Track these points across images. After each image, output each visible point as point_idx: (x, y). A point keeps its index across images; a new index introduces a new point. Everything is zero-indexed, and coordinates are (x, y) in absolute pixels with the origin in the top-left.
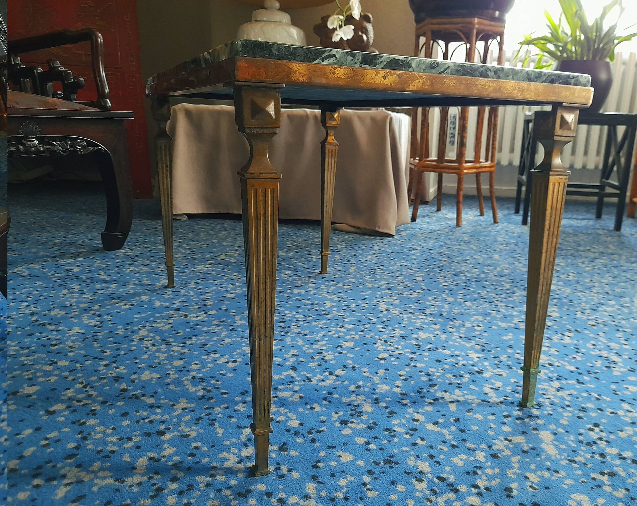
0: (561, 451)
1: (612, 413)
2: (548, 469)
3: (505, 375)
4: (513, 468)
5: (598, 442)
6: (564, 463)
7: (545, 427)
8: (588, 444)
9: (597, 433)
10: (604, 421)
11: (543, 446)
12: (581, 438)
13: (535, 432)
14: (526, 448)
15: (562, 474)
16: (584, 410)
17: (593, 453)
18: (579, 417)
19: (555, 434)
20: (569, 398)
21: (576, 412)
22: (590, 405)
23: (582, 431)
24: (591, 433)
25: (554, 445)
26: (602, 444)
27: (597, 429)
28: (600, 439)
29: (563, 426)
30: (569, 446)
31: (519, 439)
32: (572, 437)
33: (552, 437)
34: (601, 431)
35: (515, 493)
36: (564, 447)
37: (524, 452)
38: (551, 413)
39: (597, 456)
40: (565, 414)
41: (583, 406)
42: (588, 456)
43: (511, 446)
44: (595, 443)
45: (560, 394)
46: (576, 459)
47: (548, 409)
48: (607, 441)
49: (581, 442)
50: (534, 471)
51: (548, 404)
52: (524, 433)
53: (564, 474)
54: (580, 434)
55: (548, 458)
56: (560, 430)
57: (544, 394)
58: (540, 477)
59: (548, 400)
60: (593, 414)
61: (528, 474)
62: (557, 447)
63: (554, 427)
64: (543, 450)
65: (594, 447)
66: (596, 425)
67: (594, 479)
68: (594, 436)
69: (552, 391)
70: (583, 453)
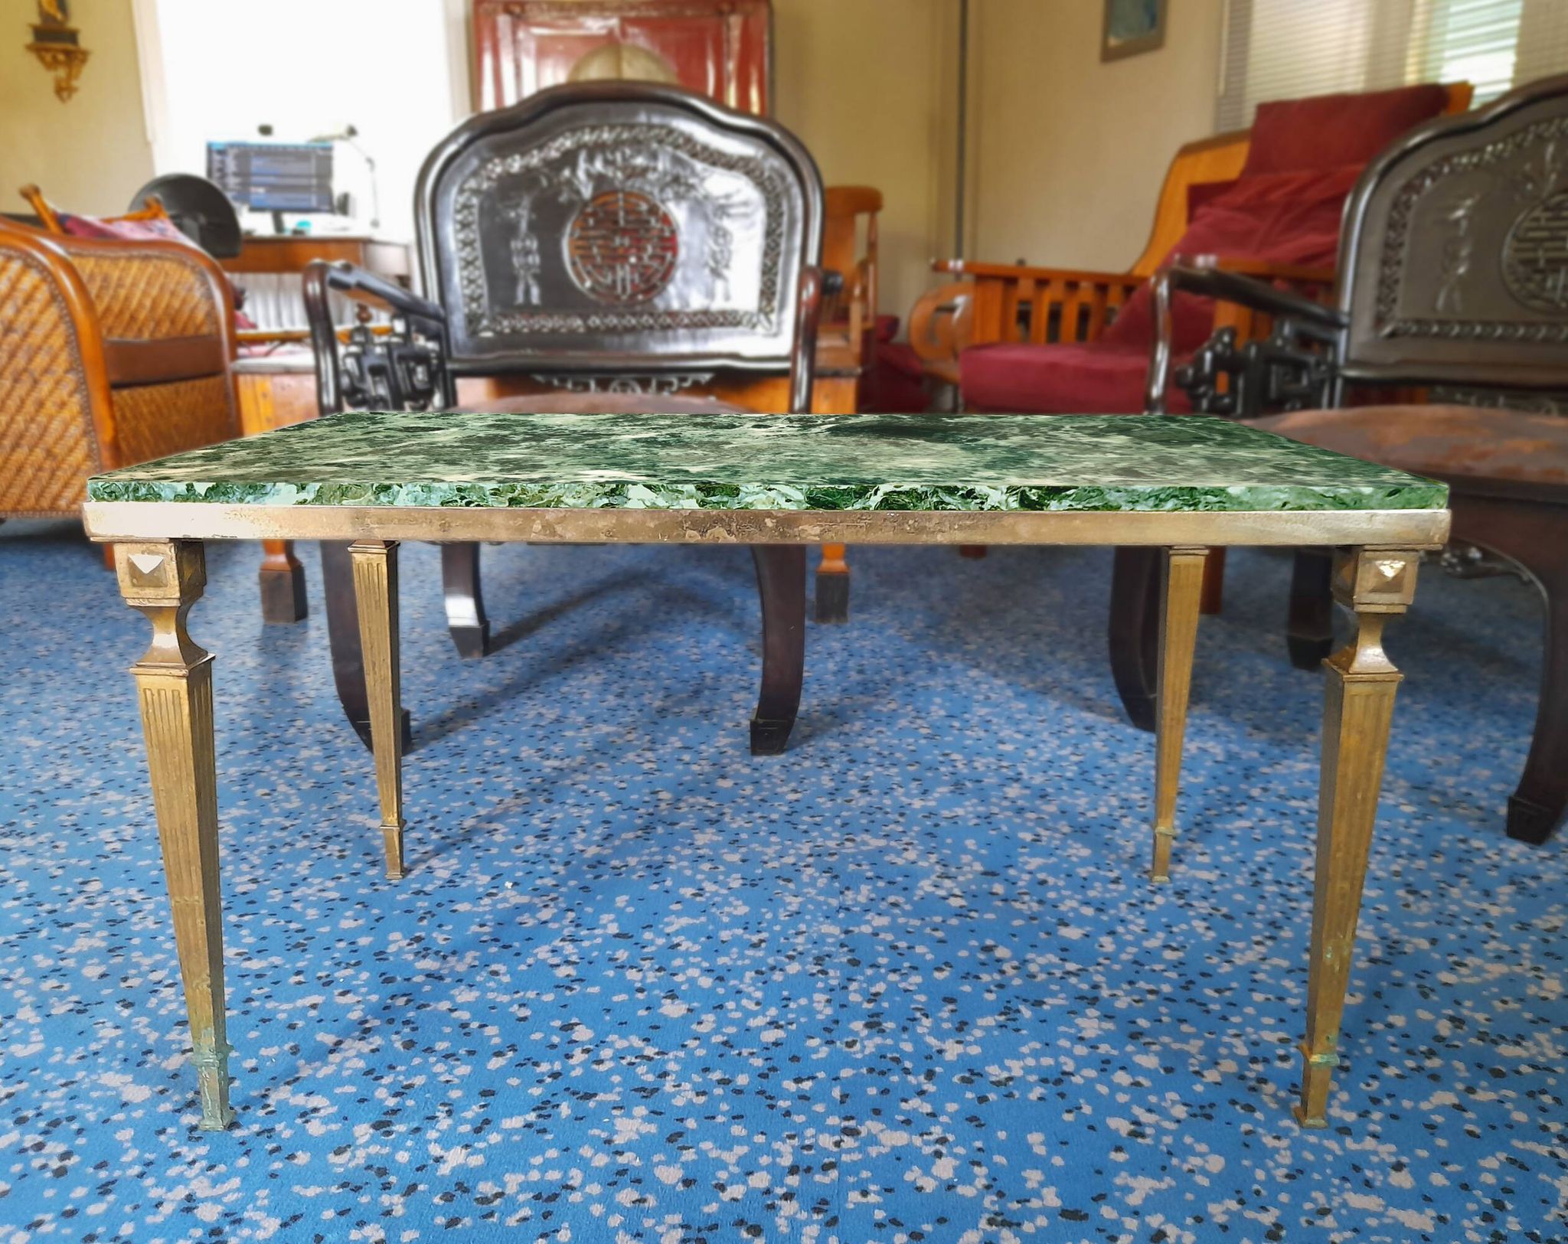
0: (95, 1086)
1: (40, 1223)
2: (96, 1053)
3: (332, 1158)
4: (146, 1026)
5: (40, 1139)
6: (80, 1075)
7: (151, 1104)
8: (55, 1123)
9: (49, 1156)
10: (49, 1193)
11: (129, 1078)
12: (75, 1126)
13: (161, 1087)
14: (152, 1057)
15: (72, 1060)
16: (105, 1189)
17: (39, 1115)
18: (101, 1166)
19: (125, 1104)
20: (155, 1193)
21: (117, 1174)
22: (96, 1209)
23: (81, 1141)
24: (62, 1148)
25: (114, 1089)
26: (30, 1140)
27: (55, 1164)
28: (39, 1147)
29: (121, 1125)
30: (89, 1100)
31: (175, 1062)
32: (91, 1117)
33: (125, 1098)
34: (44, 1167)
35: (118, 1008)
36: (94, 1094)
37: (150, 1052)
38: (162, 1138)
39: (30, 1113)
40: (134, 1153)
41: (111, 1198)
42: (46, 1106)
43: (174, 1047)
44: (45, 1132)
45: (181, 1192)
46: (64, 1090)
47: (171, 1141)
48: (24, 1150)
49: (71, 1119)
50: (113, 1041)
51: (184, 1150)
52: (175, 1076)
53: (68, 1062)
54: (80, 1132)
55: (107, 1068)
56: (119, 1116)
57: (211, 1168)
58: (101, 1039)
59: (190, 1159)
60: (79, 1192)
61: (119, 1032)
62: (105, 1088)
63: (134, 1114)
64: (123, 1071)
65: (42, 1124)
66: (60, 1172)
67: (21, 1082)
68: (55, 1147)
69: (201, 1187)
70: (57, 1103)
